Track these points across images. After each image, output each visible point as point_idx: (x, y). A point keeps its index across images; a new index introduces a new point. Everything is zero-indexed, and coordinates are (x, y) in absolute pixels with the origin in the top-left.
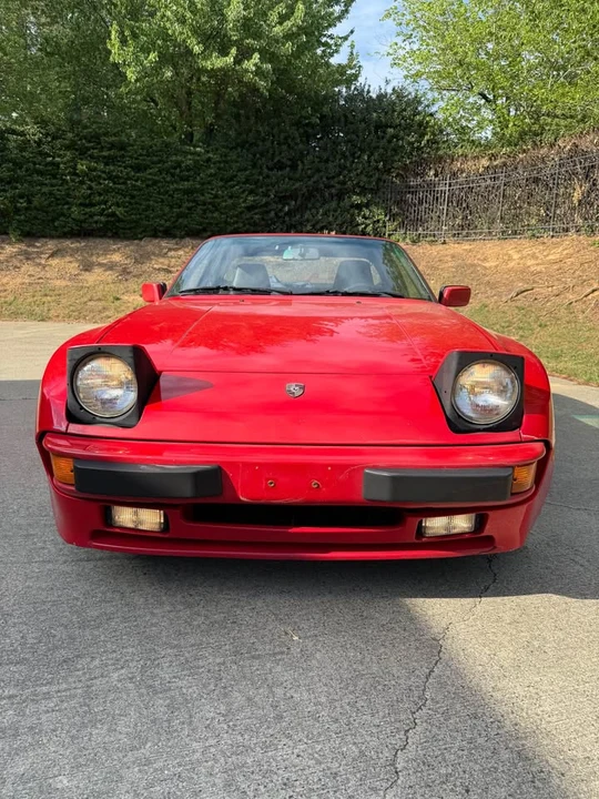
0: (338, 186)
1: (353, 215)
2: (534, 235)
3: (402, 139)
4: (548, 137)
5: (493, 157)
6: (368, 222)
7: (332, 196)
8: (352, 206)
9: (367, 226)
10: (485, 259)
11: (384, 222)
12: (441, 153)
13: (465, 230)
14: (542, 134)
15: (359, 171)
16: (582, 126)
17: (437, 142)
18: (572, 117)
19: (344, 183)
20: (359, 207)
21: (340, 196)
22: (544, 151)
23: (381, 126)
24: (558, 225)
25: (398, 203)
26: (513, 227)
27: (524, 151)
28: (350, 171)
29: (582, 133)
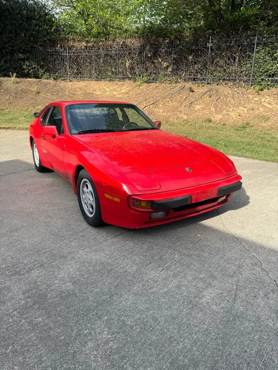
0: (10, 48)
1: (20, 64)
2: (111, 80)
3: (42, 27)
4: (112, 37)
5: (87, 42)
6: (29, 68)
7: (7, 53)
8: (19, 59)
9: (29, 70)
10: (95, 91)
11: (38, 68)
12: (62, 36)
13: (79, 75)
14: (109, 35)
15: (20, 41)
16: (125, 34)
17: (59, 31)
18: (121, 29)
19: (13, 47)
20: (23, 60)
21: (12, 53)
22: (110, 43)
23: (29, 19)
24: (120, 76)
25: (44, 59)
26: (100, 76)
27: (101, 41)
28: (15, 41)
29: (126, 37)
